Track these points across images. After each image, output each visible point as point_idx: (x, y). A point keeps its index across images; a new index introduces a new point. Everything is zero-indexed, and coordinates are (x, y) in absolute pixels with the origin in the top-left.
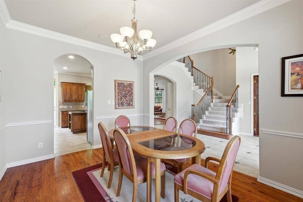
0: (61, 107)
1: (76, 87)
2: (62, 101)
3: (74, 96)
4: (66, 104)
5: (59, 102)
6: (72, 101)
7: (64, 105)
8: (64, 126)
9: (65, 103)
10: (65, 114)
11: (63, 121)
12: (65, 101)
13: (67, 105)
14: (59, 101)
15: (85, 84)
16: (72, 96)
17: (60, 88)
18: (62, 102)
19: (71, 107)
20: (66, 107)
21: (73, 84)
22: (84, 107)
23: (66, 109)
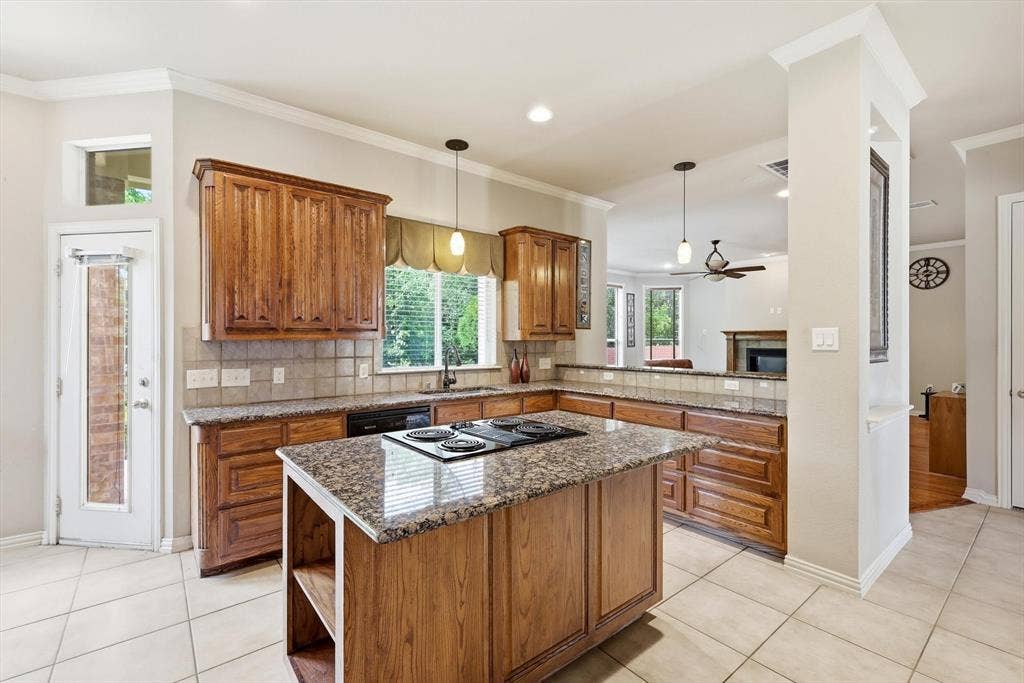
0: (202, 378)
1: (324, 219)
2: (206, 328)
3: (301, 290)
4: (240, 353)
5: (185, 341)
6: (289, 330)
7: (223, 362)
8: (220, 562)
9: (231, 347)
10: (235, 447)
11: (214, 510)
12: (229, 330)
13: (247, 363)
14: (184, 332)
15: (385, 200)
16: (289, 284)
17: (193, 219)
18: (206, 336)
19: (279, 375)
20: (238, 378)
21: (303, 186)
22: (374, 375)
23: (241, 398)
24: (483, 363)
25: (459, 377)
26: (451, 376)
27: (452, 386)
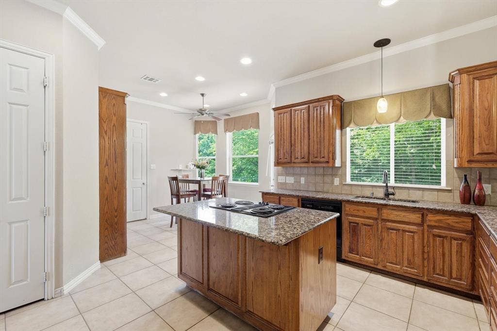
0: (281, 179)
4: (291, 171)
6: (294, 163)
7: (287, 174)
12: (277, 163)
13: (293, 175)
22: (342, 184)
23: (291, 187)
24: (443, 184)
25: (397, 191)
26: (390, 190)
27: (391, 197)
